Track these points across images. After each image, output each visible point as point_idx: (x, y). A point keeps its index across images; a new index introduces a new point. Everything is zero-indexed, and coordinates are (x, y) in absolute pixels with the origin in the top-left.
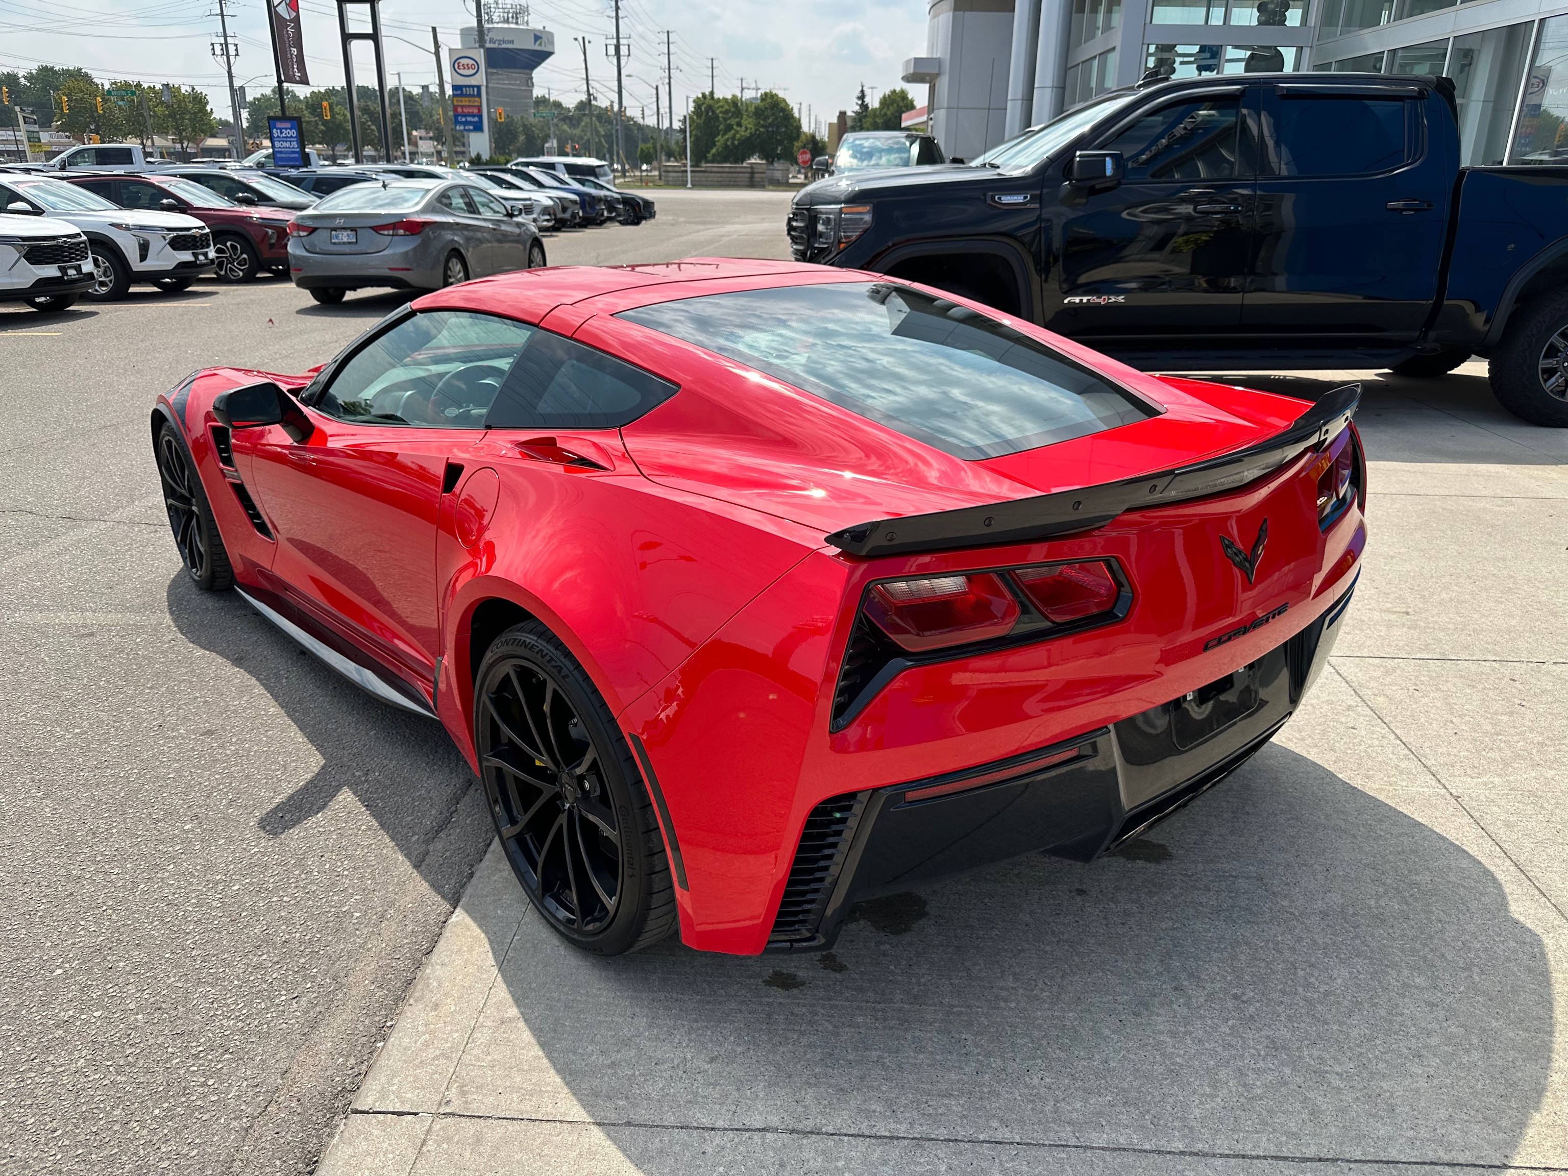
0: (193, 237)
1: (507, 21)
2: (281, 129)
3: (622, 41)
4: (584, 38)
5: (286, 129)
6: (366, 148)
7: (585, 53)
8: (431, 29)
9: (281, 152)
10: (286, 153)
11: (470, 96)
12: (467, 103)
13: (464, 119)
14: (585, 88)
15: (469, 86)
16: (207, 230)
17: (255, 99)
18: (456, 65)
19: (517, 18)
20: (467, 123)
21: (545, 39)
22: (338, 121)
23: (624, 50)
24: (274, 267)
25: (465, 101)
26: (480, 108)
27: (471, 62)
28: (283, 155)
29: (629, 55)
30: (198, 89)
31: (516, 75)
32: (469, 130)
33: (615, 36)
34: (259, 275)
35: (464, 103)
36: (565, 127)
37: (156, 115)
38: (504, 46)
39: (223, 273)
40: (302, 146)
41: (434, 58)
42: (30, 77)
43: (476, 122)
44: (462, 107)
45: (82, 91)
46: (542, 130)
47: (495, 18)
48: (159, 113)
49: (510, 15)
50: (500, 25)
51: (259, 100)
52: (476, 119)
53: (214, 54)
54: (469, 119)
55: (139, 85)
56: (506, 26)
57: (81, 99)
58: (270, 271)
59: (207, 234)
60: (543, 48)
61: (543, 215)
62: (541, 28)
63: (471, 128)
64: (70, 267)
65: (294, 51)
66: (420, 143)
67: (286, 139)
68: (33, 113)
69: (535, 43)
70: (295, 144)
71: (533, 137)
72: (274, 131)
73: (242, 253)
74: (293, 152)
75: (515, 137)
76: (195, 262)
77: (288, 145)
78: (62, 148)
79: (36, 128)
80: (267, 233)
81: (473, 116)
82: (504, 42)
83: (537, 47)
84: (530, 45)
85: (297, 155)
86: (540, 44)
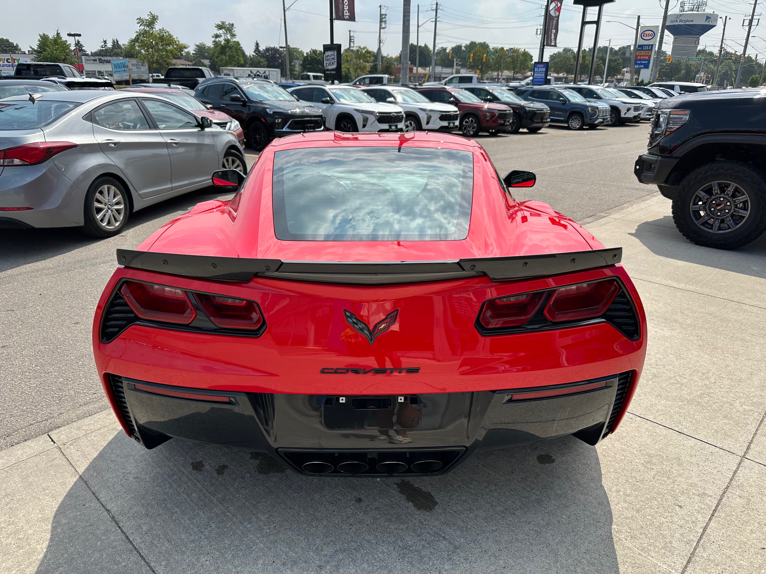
0: (450, 115)
1: (692, 10)
2: (539, 68)
3: (755, 17)
4: (726, 17)
5: (541, 67)
6: (597, 77)
7: (725, 26)
8: (637, 17)
9: (536, 78)
10: (539, 79)
11: (646, 50)
12: (644, 54)
13: (640, 62)
14: (720, 44)
15: (647, 45)
16: (458, 113)
17: (554, 54)
18: (643, 35)
19: (699, 8)
20: (641, 64)
21: (712, 18)
22: (586, 64)
23: (755, 22)
24: (491, 131)
25: (643, 53)
26: (650, 57)
27: (651, 32)
28: (537, 80)
29: (758, 25)
30: (527, 50)
31: (690, 39)
32: (642, 68)
33: (751, 14)
34: (480, 134)
35: (642, 54)
36: (712, 66)
37: (506, 62)
38: (687, 23)
39: (465, 132)
40: (546, 75)
41: (635, 31)
42: (466, 47)
43: (646, 63)
44: (641, 56)
45: (480, 52)
46: (696, 68)
47: (686, 9)
48: (508, 61)
49: (695, 7)
50: (687, 13)
51: (556, 54)
52: (647, 62)
53: (537, 34)
54: (643, 62)
55: (502, 49)
56: (691, 12)
57: (479, 55)
58: (489, 132)
59: (457, 115)
60: (710, 23)
61: (647, 112)
62: (712, 13)
63: (643, 66)
64: (393, 125)
65: (554, 31)
66: (626, 74)
67: (540, 72)
68: (460, 61)
69: (706, 21)
70: (543, 75)
71: (690, 71)
72: (536, 68)
73: (475, 123)
74: (542, 78)
75: (680, 71)
76: (448, 126)
77: (539, 75)
78: (447, 76)
79: (460, 67)
80: (487, 115)
81: (645, 61)
82: (688, 21)
83: (706, 23)
84: (703, 22)
85: (543, 80)
86: (709, 22)
